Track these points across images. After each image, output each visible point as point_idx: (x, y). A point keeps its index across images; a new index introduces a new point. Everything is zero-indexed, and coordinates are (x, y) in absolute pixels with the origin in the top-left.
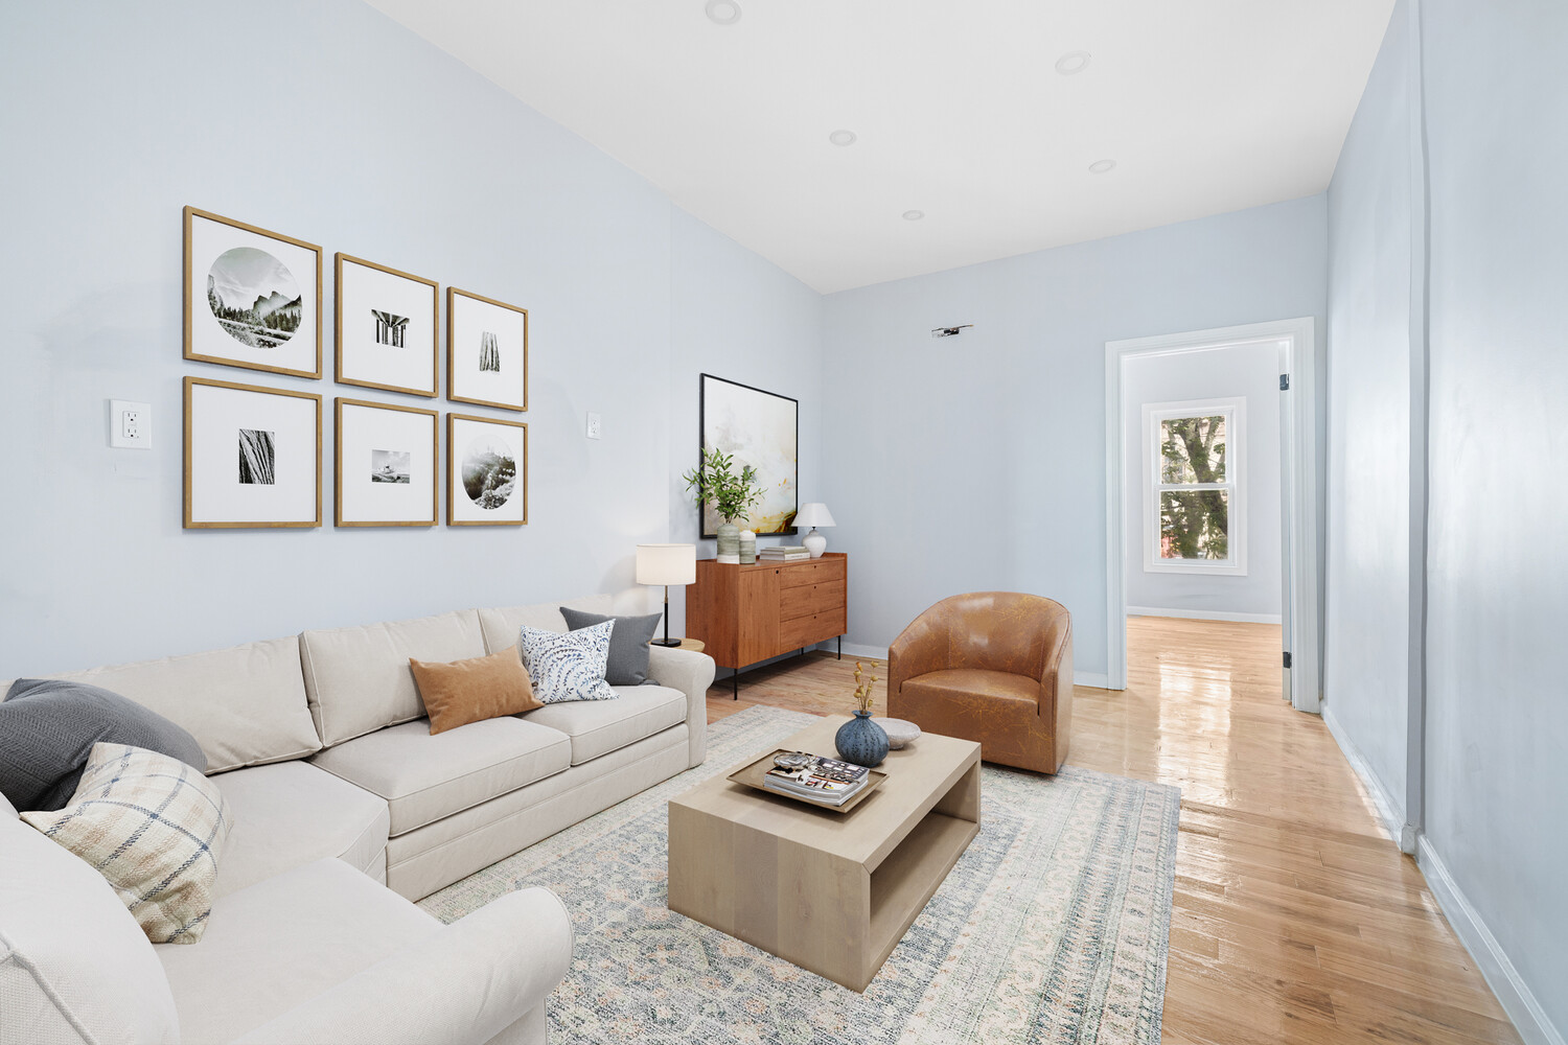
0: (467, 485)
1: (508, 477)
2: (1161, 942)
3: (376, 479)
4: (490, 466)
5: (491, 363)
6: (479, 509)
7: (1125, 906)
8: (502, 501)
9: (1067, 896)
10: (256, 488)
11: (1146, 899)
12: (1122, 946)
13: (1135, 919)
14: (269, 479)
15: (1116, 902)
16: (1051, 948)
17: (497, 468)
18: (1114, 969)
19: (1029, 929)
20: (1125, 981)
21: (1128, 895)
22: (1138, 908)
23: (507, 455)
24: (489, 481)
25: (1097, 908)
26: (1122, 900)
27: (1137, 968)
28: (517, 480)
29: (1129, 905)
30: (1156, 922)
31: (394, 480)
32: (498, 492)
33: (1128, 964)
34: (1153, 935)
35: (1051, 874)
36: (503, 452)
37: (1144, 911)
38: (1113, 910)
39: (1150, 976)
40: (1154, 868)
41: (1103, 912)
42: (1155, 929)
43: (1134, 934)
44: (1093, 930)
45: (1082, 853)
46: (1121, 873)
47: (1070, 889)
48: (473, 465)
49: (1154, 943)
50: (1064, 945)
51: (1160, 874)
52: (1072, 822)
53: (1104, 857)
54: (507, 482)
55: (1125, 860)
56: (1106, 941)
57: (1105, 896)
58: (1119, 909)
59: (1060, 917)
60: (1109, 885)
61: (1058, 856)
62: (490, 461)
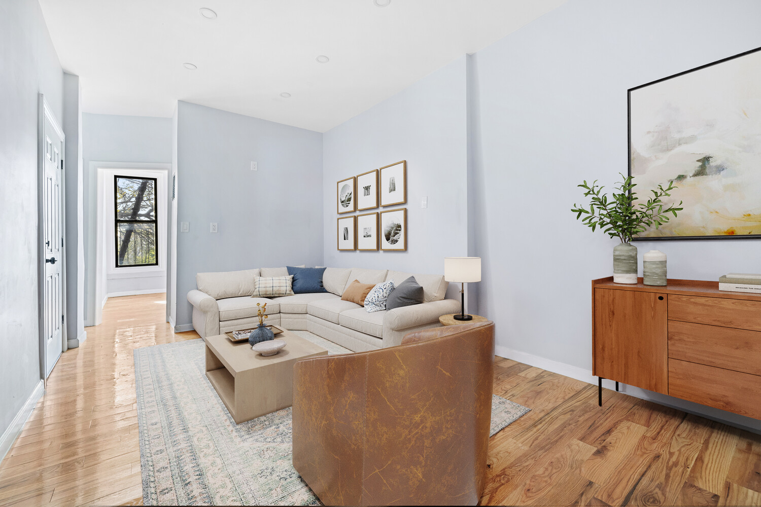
0: (386, 236)
1: (399, 232)
2: (141, 418)
3: (364, 237)
4: (392, 228)
5: (393, 189)
6: (389, 244)
7: (160, 424)
8: (397, 241)
9: (186, 413)
10: (346, 240)
11: (152, 433)
12: (155, 409)
13: (154, 421)
14: (347, 239)
15: (165, 424)
16: (178, 394)
17: (395, 228)
18: (155, 400)
19: (189, 395)
20: (150, 400)
21: (161, 430)
22: (155, 427)
23: (398, 223)
24: (392, 234)
25: (171, 416)
26: (163, 425)
27: (148, 405)
28: (402, 232)
29: (159, 425)
30: (145, 425)
31: (368, 236)
32: (395, 238)
33: (151, 404)
34: (145, 419)
35: (199, 418)
36: (397, 222)
37: (151, 427)
38: (165, 419)
39: (143, 405)
40: (154, 457)
41: (168, 416)
42: (145, 422)
43: (153, 415)
44: (168, 407)
45: (195, 439)
46: (170, 441)
47: (187, 417)
48: (387, 229)
49: (144, 416)
50: (175, 398)
51: (149, 455)
52: (218, 461)
53: (183, 445)
54: (398, 233)
55: (171, 451)
56: (162, 406)
57: (170, 423)
58: (162, 421)
59: (182, 404)
60: (172, 429)
61: (204, 429)
62: (392, 226)
